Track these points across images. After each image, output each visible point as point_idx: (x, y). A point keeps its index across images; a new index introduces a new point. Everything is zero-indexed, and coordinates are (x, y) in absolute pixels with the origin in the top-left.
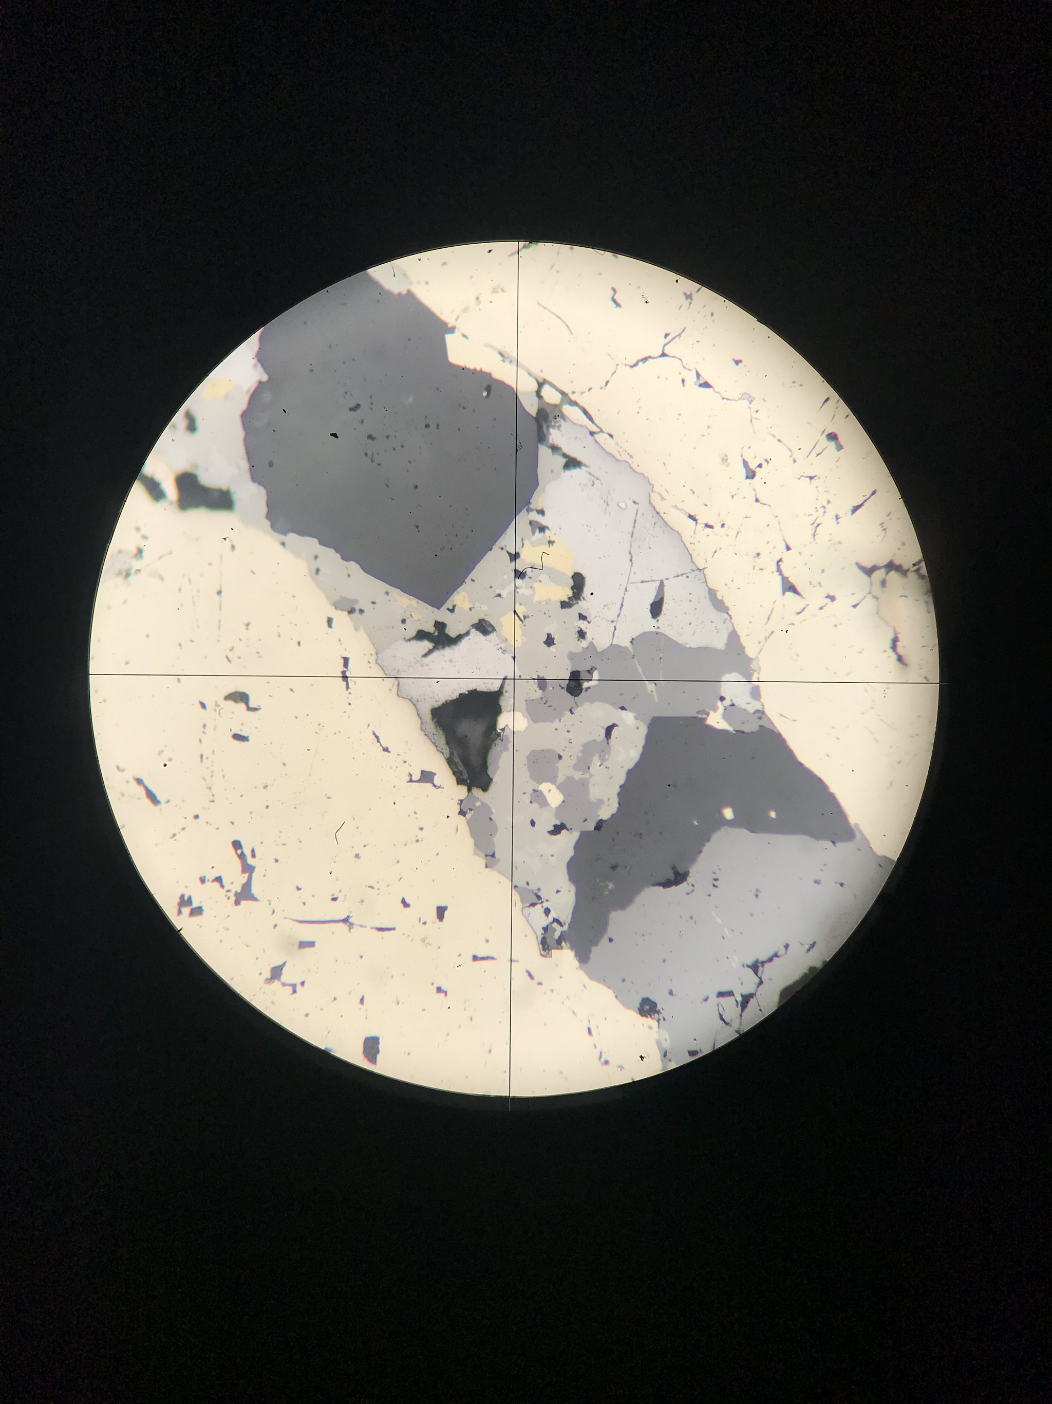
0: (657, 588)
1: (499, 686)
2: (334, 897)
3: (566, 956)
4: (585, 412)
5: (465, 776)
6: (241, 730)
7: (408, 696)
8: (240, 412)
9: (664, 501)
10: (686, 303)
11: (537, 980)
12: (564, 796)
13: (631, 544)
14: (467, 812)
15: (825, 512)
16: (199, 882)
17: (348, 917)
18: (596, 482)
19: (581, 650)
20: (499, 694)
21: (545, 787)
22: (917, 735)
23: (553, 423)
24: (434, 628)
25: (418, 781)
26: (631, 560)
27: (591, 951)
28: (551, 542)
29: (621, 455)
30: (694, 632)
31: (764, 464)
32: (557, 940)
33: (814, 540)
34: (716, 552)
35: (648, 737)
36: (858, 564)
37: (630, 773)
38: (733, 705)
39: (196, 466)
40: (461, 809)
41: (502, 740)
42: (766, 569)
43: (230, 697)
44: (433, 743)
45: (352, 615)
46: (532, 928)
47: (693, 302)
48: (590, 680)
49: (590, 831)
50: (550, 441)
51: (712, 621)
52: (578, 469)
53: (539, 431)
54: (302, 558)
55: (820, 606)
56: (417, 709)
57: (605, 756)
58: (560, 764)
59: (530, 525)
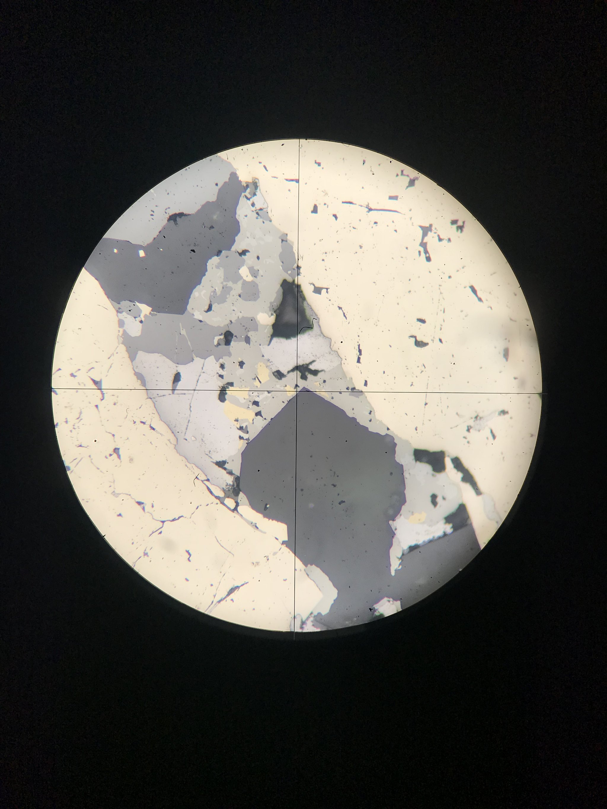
0: (176, 389)
2: (375, 225)
3: (244, 177)
4: (211, 493)
5: (296, 290)
6: (421, 325)
7: (326, 339)
8: (406, 504)
9: (169, 439)
10: (147, 551)
11: (262, 165)
12: (239, 272)
13: (190, 416)
14: (296, 268)
15: (74, 426)
16: (451, 239)
17: (368, 212)
18: (208, 453)
19: (224, 357)
20: (274, 336)
21: (249, 278)
23: (230, 487)
24: (308, 376)
25: (322, 288)
26: (191, 407)
27: (229, 179)
28: (237, 420)
30: (155, 362)
31: (108, 456)
32: (248, 187)
33: (81, 410)
34: (140, 408)
35: (187, 303)
36: (56, 394)
37: (199, 283)
39: (433, 475)
40: (300, 270)
41: (273, 309)
42: (111, 396)
43: (425, 344)
44: (313, 311)
45: (353, 387)
46: (262, 195)
47: (143, 552)
48: (219, 339)
49: (225, 250)
50: (233, 477)
51: (145, 367)
52: (218, 461)
53: (239, 483)
54: (378, 420)
55: (80, 371)
56: (321, 331)
57: (213, 294)
58: (240, 291)
59: (249, 431)
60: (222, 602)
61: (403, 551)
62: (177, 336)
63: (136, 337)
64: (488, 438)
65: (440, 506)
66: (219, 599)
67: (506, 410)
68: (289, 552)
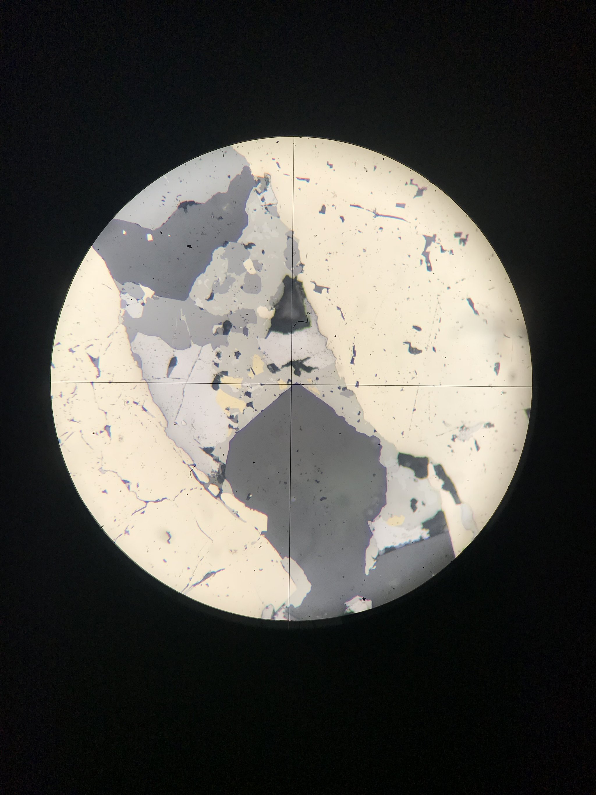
0: (171, 374)
2: (381, 230)
3: (257, 172)
4: (196, 477)
5: (297, 287)
6: (416, 332)
7: (322, 337)
8: (386, 506)
9: (159, 421)
10: (129, 529)
11: (275, 162)
12: (243, 264)
13: (182, 401)
14: (300, 265)
15: (68, 400)
16: (454, 251)
17: (375, 217)
18: (197, 439)
19: (221, 346)
20: (271, 329)
21: (253, 271)
23: (216, 474)
24: (301, 372)
25: (324, 288)
26: (184, 392)
27: (242, 172)
28: (228, 409)
30: (153, 345)
31: (98, 433)
32: (260, 182)
34: (134, 388)
35: (190, 290)
37: (203, 271)
39: (415, 480)
40: (303, 267)
41: (274, 303)
42: (107, 374)
43: (420, 351)
44: (313, 309)
45: (345, 386)
46: (273, 191)
47: (124, 529)
48: (218, 329)
49: (232, 241)
50: (219, 464)
51: (142, 349)
52: (206, 447)
53: (224, 471)
54: (366, 421)
55: (79, 347)
56: (318, 329)
57: (216, 283)
58: (242, 283)
59: (239, 420)
60: (197, 586)
61: (379, 551)
62: (177, 321)
63: (136, 319)
64: (471, 449)
65: (419, 511)
66: (195, 583)
67: (492, 423)
68: (267, 543)
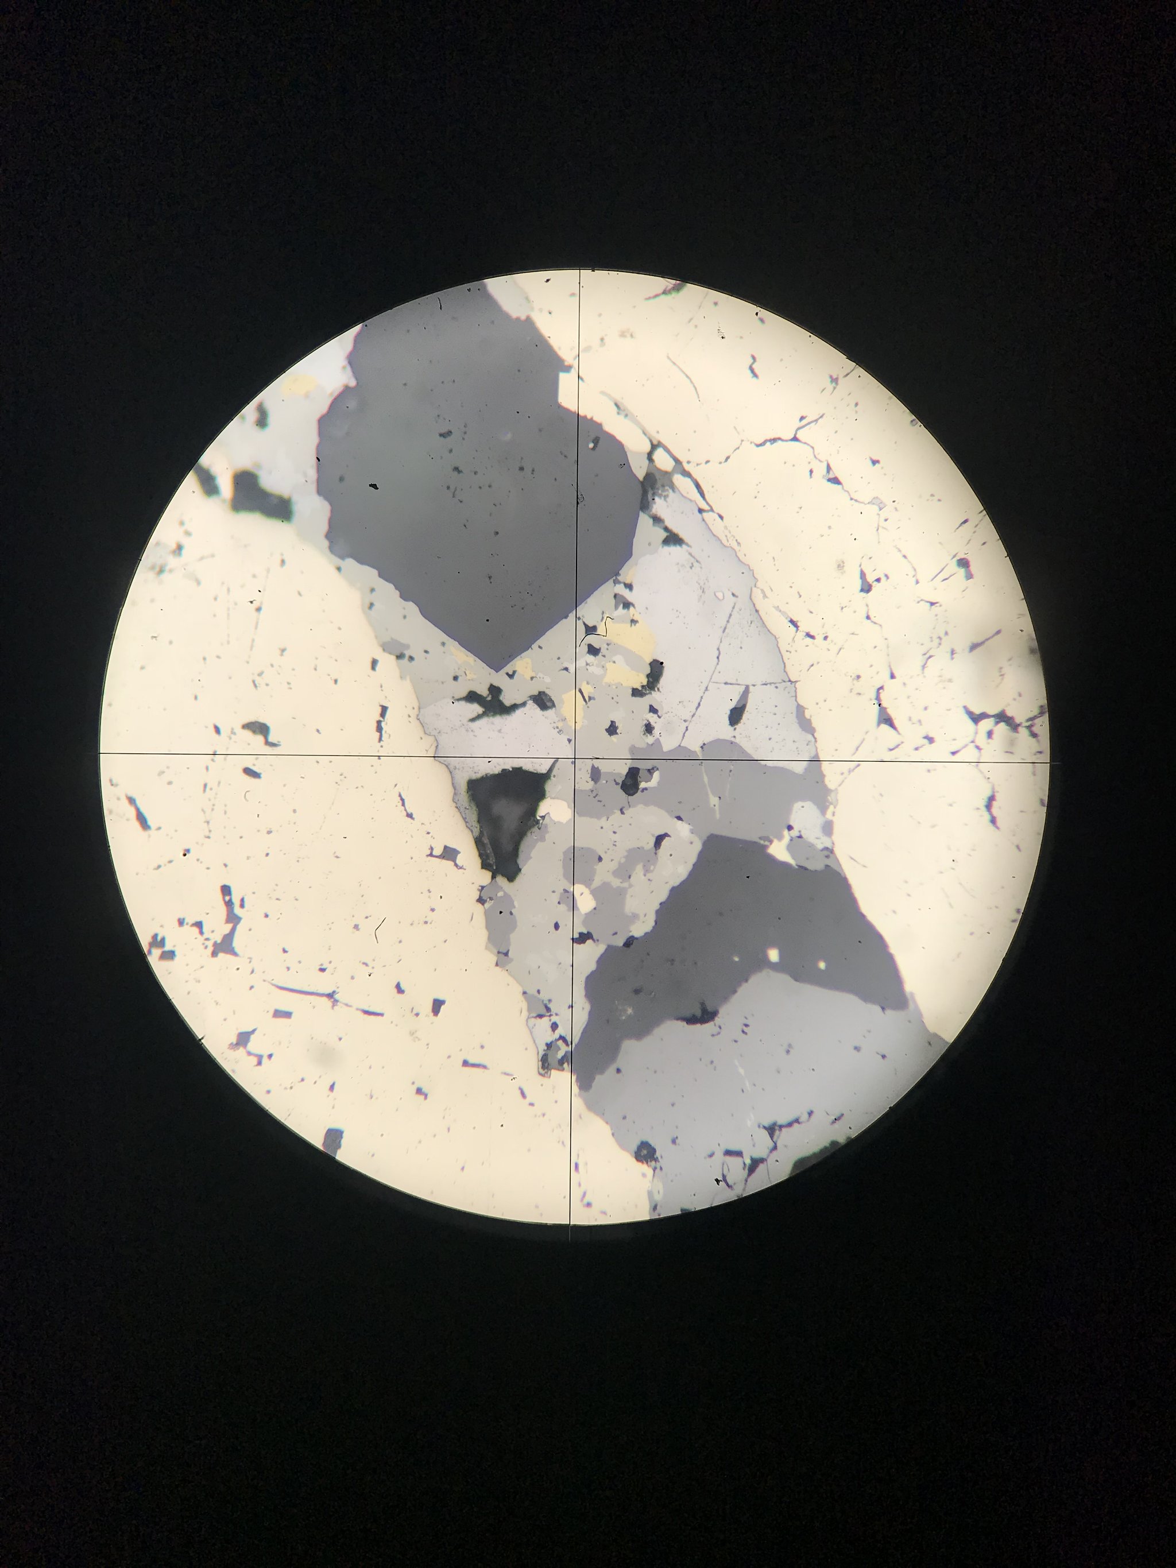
0: (741, 693)
1: (548, 769)
2: (323, 967)
4: (698, 486)
5: (492, 860)
6: (254, 765)
8: (318, 416)
9: (766, 599)
10: (830, 386)
11: (529, 1100)
12: (597, 904)
15: (940, 644)
16: (177, 923)
17: (334, 992)
18: (696, 564)
19: (644, 746)
20: (545, 777)
22: (997, 907)
23: (660, 492)
25: (442, 857)
26: (718, 658)
28: (633, 622)
29: (728, 541)
31: (883, 579)
33: (923, 673)
34: (812, 665)
35: (701, 855)
36: (965, 707)
37: (673, 890)
38: (800, 837)
39: (258, 466)
40: (480, 896)
41: (539, 829)
42: (864, 694)
43: (248, 726)
44: (463, 817)
45: (400, 661)
47: (838, 387)
52: (678, 548)
54: (357, 588)
55: (916, 747)
56: (452, 777)
57: (650, 867)
58: (600, 867)
59: (613, 598)
63: (803, 800)
